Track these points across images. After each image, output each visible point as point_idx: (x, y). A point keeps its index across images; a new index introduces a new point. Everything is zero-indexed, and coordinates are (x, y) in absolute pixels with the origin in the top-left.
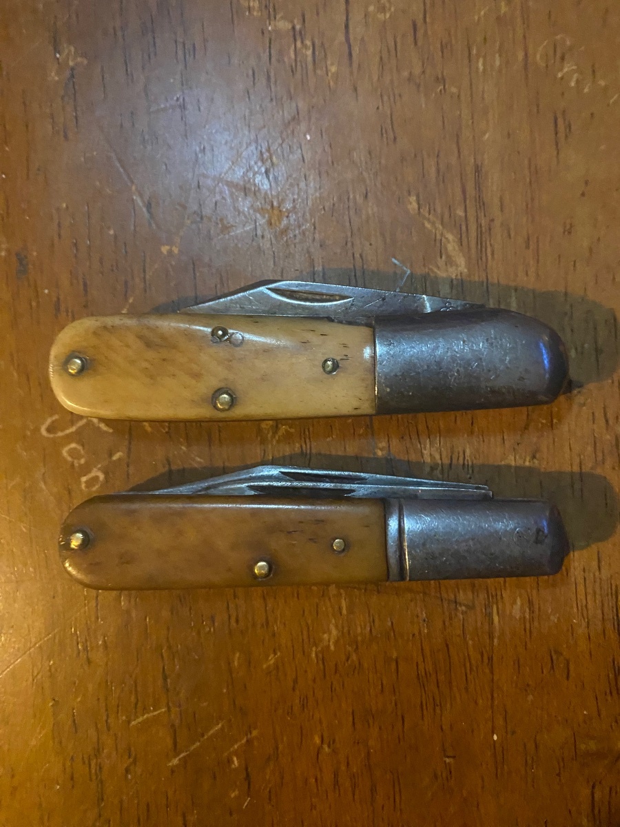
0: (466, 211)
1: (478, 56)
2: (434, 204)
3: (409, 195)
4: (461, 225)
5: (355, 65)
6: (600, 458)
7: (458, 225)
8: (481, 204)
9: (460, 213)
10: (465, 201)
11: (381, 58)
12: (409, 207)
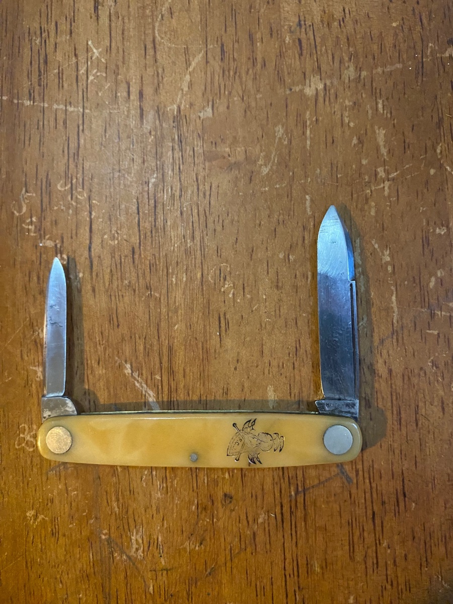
0: (161, 377)
1: (173, 273)
2: (142, 370)
3: (126, 363)
4: (158, 386)
5: (94, 274)
6: (243, 546)
7: (156, 385)
8: (171, 372)
9: (158, 377)
10: (161, 370)
11: (111, 270)
12: (126, 372)
